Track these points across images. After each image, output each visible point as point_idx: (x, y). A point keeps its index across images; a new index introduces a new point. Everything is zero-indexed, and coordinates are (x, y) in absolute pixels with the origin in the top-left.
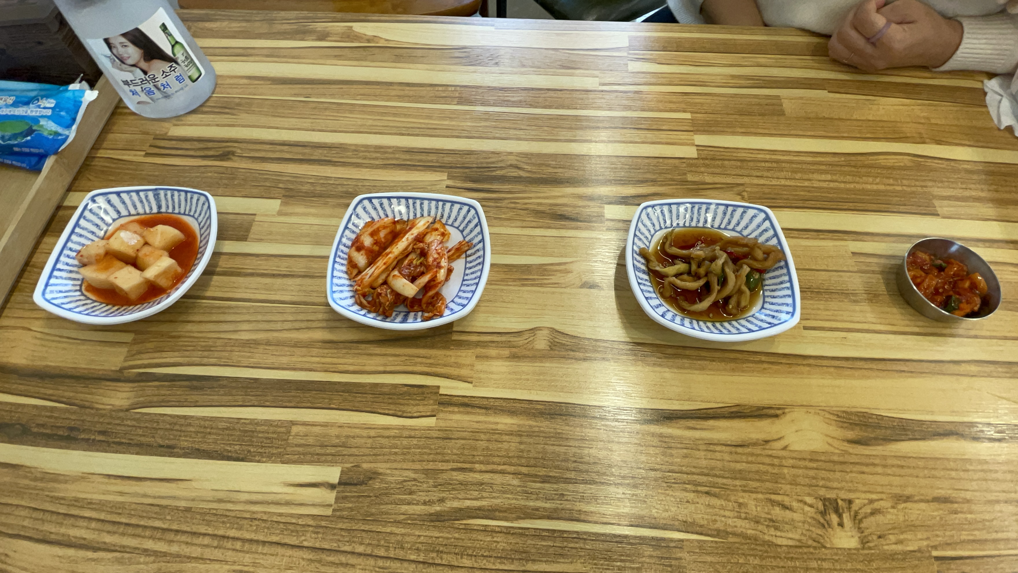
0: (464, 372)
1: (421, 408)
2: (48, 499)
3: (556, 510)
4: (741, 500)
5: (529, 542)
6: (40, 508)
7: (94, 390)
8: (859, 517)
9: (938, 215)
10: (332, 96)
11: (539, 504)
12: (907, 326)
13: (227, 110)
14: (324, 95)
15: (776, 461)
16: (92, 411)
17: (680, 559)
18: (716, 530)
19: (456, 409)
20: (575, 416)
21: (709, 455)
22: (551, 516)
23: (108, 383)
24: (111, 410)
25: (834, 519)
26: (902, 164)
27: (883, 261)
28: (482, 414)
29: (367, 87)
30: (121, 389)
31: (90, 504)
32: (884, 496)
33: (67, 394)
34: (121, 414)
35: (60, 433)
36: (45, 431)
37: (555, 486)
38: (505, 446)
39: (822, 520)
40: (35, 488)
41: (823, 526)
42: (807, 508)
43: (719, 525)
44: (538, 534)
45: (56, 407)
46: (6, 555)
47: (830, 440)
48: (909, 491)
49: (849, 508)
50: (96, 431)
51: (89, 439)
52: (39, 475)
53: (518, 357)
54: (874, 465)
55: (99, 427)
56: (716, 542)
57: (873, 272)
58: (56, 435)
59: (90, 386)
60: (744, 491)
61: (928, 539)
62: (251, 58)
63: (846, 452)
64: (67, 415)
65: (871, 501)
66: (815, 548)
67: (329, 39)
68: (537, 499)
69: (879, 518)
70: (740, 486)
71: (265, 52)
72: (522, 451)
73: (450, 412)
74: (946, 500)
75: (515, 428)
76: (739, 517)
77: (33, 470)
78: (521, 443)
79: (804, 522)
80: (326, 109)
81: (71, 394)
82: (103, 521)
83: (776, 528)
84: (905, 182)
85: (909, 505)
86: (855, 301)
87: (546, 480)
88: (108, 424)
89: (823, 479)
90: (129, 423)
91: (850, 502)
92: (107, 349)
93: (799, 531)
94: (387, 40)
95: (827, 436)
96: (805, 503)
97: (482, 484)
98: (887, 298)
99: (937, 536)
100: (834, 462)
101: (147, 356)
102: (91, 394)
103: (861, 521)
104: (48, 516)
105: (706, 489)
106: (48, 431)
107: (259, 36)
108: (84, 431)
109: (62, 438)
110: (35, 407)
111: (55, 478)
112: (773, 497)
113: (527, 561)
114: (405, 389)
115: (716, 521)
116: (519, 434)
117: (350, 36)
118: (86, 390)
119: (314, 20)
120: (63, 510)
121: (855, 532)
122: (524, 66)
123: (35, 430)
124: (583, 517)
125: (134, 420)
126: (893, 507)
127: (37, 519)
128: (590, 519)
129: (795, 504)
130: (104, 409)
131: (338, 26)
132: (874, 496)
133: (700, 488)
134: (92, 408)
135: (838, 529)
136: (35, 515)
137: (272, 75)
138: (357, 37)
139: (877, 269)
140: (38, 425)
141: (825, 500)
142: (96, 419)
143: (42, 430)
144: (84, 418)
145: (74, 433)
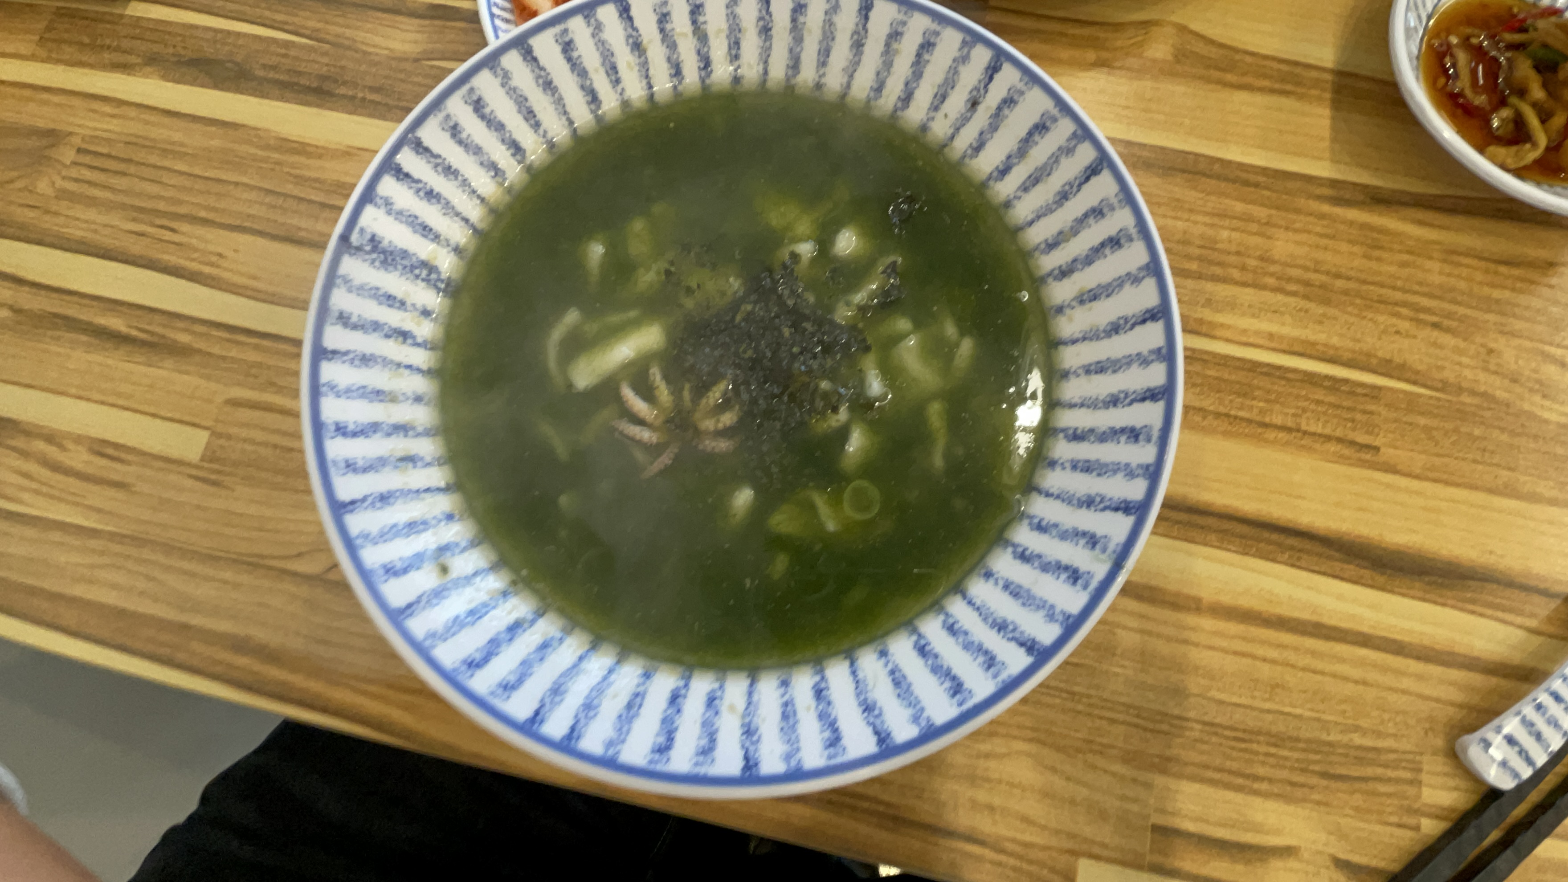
2: (291, 179)
4: (1492, 345)
6: (278, 190)
7: (356, 23)
16: (357, 56)
17: (1371, 413)
18: (1441, 381)
20: (1209, 177)
21: (1447, 268)
23: (379, 14)
24: (388, 57)
30: (401, 26)
33: (312, 24)
34: (408, 66)
35: (305, 82)
36: (277, 76)
40: (265, 160)
43: (1449, 375)
45: (293, 42)
46: (220, 255)
50: (365, 87)
51: (353, 98)
52: (272, 142)
53: (1111, 67)
55: (370, 81)
56: (1439, 399)
58: (297, 84)
59: (349, 15)
60: (1502, 333)
64: (313, 56)
70: (1495, 324)
76: (1486, 369)
77: (261, 133)
81: (319, 25)
83: (1545, 396)
88: (386, 77)
102: (348, 27)
104: (292, 204)
105: (1435, 319)
106: (283, 77)
108: (345, 83)
109: (309, 90)
110: (256, 37)
111: (302, 149)
115: (1443, 368)
118: (340, 20)
123: (260, 73)
124: (1204, 329)
127: (274, 207)
130: (377, 54)
133: (1422, 316)
134: (356, 51)
136: (271, 200)
140: (264, 66)
142: (363, 67)
143: (271, 75)
144: (343, 63)
145: (328, 85)
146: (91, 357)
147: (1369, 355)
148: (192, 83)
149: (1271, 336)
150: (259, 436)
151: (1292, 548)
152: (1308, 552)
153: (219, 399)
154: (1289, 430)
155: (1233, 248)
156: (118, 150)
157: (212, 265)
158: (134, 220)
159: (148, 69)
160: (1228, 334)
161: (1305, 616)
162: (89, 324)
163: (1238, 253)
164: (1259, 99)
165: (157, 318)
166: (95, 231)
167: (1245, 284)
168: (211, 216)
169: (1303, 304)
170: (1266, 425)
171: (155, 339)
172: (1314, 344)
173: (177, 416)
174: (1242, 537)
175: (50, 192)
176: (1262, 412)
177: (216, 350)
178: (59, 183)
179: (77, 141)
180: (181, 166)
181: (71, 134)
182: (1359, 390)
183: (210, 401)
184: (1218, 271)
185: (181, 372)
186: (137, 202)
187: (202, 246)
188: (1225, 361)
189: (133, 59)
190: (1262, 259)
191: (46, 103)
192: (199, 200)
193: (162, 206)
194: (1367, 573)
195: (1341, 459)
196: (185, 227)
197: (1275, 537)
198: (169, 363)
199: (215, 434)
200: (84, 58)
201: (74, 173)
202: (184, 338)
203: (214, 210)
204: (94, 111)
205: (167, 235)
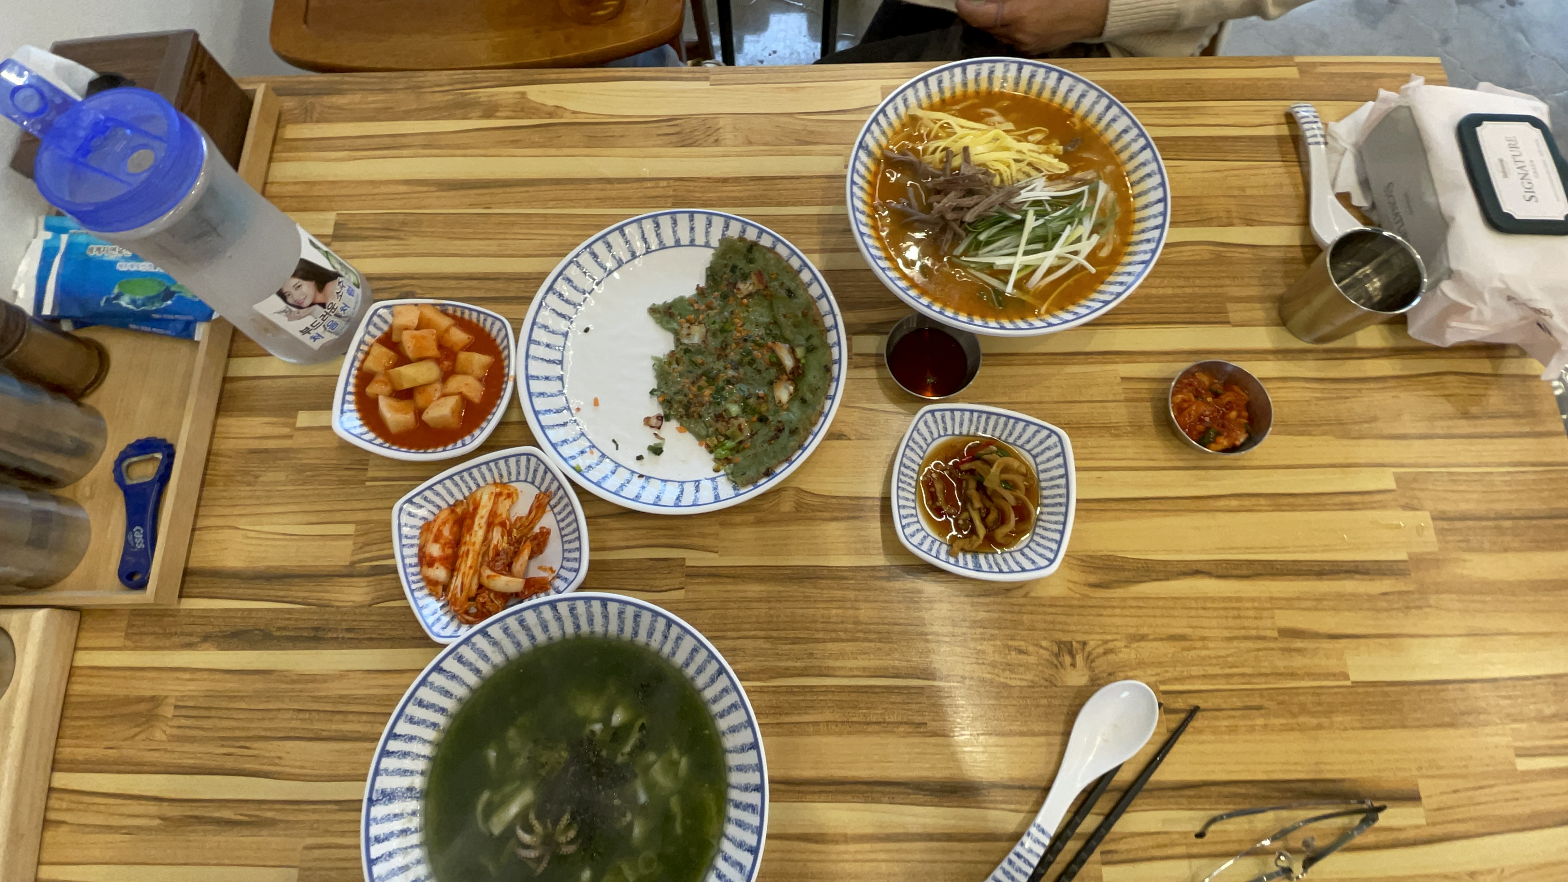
0: (709, 542)
1: (668, 582)
2: (311, 699)
3: (805, 668)
5: (782, 698)
6: (305, 708)
7: (329, 588)
8: (1091, 657)
9: (1228, 323)
10: (518, 203)
11: (790, 664)
12: (1170, 460)
13: (392, 234)
14: (507, 204)
15: (1017, 609)
16: (333, 610)
19: (704, 580)
20: (822, 579)
22: (803, 673)
24: (352, 607)
25: (1067, 659)
26: (1198, 257)
27: (1154, 385)
28: (730, 584)
29: (558, 187)
30: (356, 585)
31: (356, 700)
32: (1118, 637)
33: (300, 594)
34: (364, 610)
35: (305, 634)
36: (288, 634)
37: (805, 646)
38: (755, 612)
39: (1056, 662)
40: (292, 690)
41: (1056, 666)
42: (1042, 651)
44: (790, 690)
46: (280, 758)
47: (1071, 585)
48: (1145, 630)
49: (1084, 649)
50: (342, 629)
51: (337, 638)
52: (295, 678)
53: (763, 522)
54: (1113, 607)
55: (344, 625)
57: (1142, 400)
60: (984, 638)
61: (1157, 674)
62: (405, 152)
63: (1086, 596)
64: (308, 616)
65: (1106, 642)
66: (1046, 687)
67: (498, 114)
68: (787, 660)
69: (1112, 657)
70: (980, 633)
71: (419, 141)
72: (771, 616)
73: (697, 584)
74: (1182, 638)
75: (765, 595)
76: (977, 663)
77: (286, 673)
78: (770, 609)
79: (1038, 665)
80: (513, 224)
81: (306, 594)
82: (373, 713)
83: (1011, 671)
84: (1198, 282)
85: (1143, 644)
86: (1116, 435)
87: (795, 641)
88: (353, 620)
89: (1061, 623)
90: (374, 618)
91: (1084, 644)
92: (328, 543)
93: (1033, 673)
94: (574, 112)
95: (1069, 581)
96: (1041, 647)
97: (735, 650)
98: (1153, 430)
99: (1167, 671)
100: (1071, 606)
101: (375, 547)
102: (328, 592)
103: (1093, 661)
104: (315, 715)
106: (291, 634)
107: (406, 115)
108: (330, 630)
110: (269, 610)
111: (313, 678)
112: (1010, 643)
113: (780, 714)
114: (651, 563)
116: (768, 600)
117: (524, 108)
118: (320, 588)
119: (475, 84)
120: (329, 708)
121: (1086, 672)
122: (750, 143)
123: (278, 634)
124: (831, 673)
125: (378, 614)
126: (1126, 647)
127: (305, 720)
128: (837, 673)
129: (1031, 649)
130: (345, 607)
131: (507, 93)
132: (1109, 637)
134: (332, 607)
135: (1069, 668)
136: (301, 716)
137: (437, 176)
138: (535, 110)
139: (1146, 396)
140: (279, 629)
141: (1059, 643)
142: (339, 617)
143: (284, 633)
144: (326, 617)
145: (320, 634)
146: (216, 838)
147: (915, 668)
148: (236, 648)
149: (865, 669)
150: (328, 865)
151: (889, 793)
152: (898, 793)
153: (300, 848)
154: (879, 723)
155: (839, 620)
156: (202, 703)
157: (276, 765)
158: (223, 746)
159: (206, 645)
160: (842, 673)
161: (900, 830)
162: (211, 818)
163: (842, 622)
164: (842, 525)
165: (251, 805)
166: (200, 758)
167: (848, 640)
168: (269, 734)
169: (879, 645)
170: (868, 724)
171: (253, 819)
172: (886, 669)
173: (278, 863)
174: (863, 793)
175: (164, 738)
176: (865, 715)
177: (291, 818)
178: (169, 731)
179: (172, 701)
180: (243, 705)
181: (166, 697)
182: (913, 691)
183: (294, 850)
184: (834, 635)
185: (272, 835)
186: (221, 734)
187: (267, 755)
188: (842, 689)
189: (194, 639)
190: (855, 623)
191: (143, 679)
192: (260, 724)
193: (237, 734)
194: (928, 798)
195: (908, 734)
196: (256, 745)
197: (879, 788)
198: (265, 832)
199: (302, 869)
200: (161, 644)
201: (175, 722)
202: (270, 814)
203: (270, 729)
204: (178, 679)
205: (246, 752)
